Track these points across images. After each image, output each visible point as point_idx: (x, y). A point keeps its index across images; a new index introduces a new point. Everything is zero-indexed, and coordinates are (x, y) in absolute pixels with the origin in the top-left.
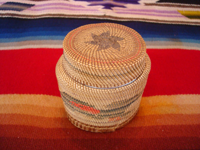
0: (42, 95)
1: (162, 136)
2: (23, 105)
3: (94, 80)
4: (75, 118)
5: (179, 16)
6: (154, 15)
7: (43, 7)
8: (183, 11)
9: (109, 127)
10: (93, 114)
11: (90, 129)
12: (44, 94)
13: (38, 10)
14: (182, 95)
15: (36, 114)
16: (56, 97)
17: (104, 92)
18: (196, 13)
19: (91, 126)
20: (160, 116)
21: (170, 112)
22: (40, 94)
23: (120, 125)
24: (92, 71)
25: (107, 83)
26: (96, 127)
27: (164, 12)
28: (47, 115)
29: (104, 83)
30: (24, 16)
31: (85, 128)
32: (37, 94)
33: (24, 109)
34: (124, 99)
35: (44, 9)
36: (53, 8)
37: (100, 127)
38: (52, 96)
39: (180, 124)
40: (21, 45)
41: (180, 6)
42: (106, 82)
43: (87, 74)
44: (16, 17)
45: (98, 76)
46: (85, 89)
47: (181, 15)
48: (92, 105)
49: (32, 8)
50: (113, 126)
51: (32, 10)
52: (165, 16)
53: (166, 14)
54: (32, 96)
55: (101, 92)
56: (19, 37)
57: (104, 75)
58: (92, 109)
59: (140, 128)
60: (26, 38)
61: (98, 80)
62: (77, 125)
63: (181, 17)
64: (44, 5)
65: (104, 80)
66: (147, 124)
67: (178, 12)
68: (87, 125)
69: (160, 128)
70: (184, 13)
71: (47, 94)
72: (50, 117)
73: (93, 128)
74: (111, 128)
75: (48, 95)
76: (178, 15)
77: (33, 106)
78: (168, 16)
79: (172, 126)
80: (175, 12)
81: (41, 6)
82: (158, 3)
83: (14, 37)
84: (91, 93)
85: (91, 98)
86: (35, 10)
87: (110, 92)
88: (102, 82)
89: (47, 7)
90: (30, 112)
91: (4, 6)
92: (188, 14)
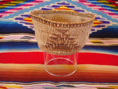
18: (96, 41)
30: (31, 41)
41: (90, 39)
49: (34, 39)
56: (29, 48)
60: (32, 48)
76: (90, 42)
80: (88, 41)
83: (27, 48)
91: (24, 37)
92: (93, 41)
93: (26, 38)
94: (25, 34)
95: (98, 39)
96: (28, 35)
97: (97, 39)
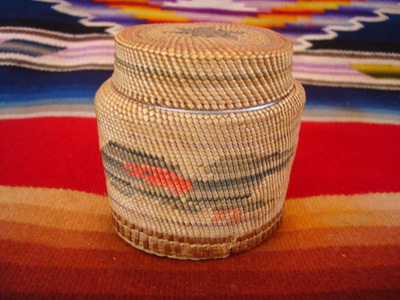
0: (61, 190)
1: (343, 266)
2: (15, 205)
3: (179, 89)
4: (132, 220)
5: (354, 75)
6: (303, 71)
7: (83, 52)
8: (359, 65)
9: (215, 241)
10: (175, 196)
11: (168, 249)
12: (65, 188)
13: (72, 57)
14: (378, 194)
15: (43, 223)
16: (94, 196)
17: (202, 122)
18: (386, 69)
19: (171, 238)
20: (334, 230)
21: (355, 224)
22: (58, 187)
23: (239, 239)
24: (174, 64)
25: (210, 98)
26: (181, 240)
27: (321, 66)
28: (67, 226)
29: (202, 98)
30: (43, 65)
31: (156, 246)
32: (50, 187)
33: (17, 213)
34: (249, 153)
35: (84, 56)
36: (101, 54)
37: (191, 241)
38: (83, 193)
39: (383, 244)
40: (29, 112)
41: (353, 56)
42: (206, 93)
43: (164, 76)
44: (27, 66)
45: (188, 78)
46: (158, 115)
47: (356, 72)
48: (175, 164)
49: (61, 53)
50: (224, 240)
51: (60, 57)
52: (325, 73)
53: (328, 70)
54: (40, 191)
55: (195, 121)
56: (28, 99)
57: (202, 74)
58: (174, 178)
59: (290, 252)
60: (42, 101)
61: (188, 89)
62: (137, 242)
63: (358, 75)
64: (85, 49)
65: (203, 89)
66: (304, 245)
67: (350, 67)
68: (161, 236)
69: (337, 250)
70: (363, 68)
71: (73, 188)
72: (74, 229)
73: (176, 243)
74: (219, 245)
75: (76, 192)
76: (352, 71)
77: (37, 208)
78: (331, 74)
79: (363, 247)
80: (344, 67)
81: (79, 49)
82: (310, 51)
83: (17, 99)
84: (171, 123)
85: (172, 141)
86: (66, 57)
87: (216, 121)
88: (198, 93)
89: (91, 51)
90: (30, 219)
91: (5, 46)
92: (371, 68)
93: (15, 51)
94: (11, 31)
95: (392, 58)
96: (28, 33)
97: (387, 58)
